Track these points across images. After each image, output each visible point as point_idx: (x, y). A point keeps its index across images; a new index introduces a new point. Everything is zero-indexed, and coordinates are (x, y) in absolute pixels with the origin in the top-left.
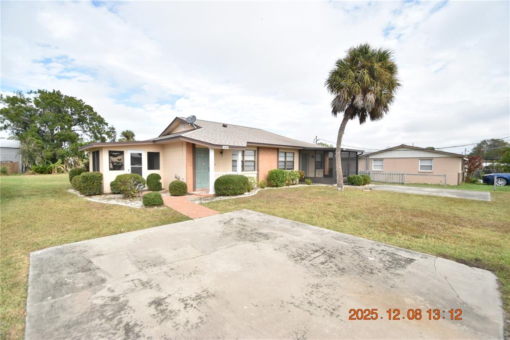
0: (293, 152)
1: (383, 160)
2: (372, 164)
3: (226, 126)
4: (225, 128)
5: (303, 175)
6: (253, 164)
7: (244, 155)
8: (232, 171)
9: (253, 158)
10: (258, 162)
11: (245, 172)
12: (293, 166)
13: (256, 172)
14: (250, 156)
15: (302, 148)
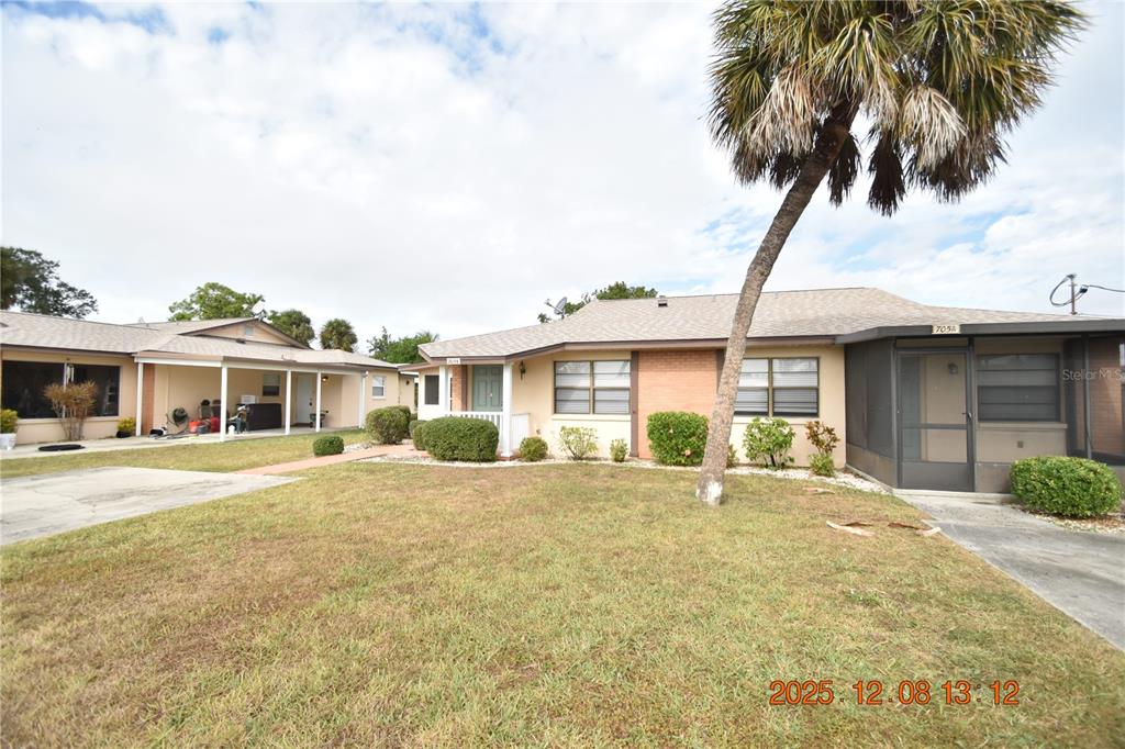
0: (815, 355)
3: (665, 305)
5: (824, 437)
6: (626, 396)
7: (593, 374)
8: (555, 412)
9: (626, 382)
10: (633, 390)
11: (592, 416)
12: (818, 403)
13: (629, 417)
14: (612, 375)
15: (829, 341)
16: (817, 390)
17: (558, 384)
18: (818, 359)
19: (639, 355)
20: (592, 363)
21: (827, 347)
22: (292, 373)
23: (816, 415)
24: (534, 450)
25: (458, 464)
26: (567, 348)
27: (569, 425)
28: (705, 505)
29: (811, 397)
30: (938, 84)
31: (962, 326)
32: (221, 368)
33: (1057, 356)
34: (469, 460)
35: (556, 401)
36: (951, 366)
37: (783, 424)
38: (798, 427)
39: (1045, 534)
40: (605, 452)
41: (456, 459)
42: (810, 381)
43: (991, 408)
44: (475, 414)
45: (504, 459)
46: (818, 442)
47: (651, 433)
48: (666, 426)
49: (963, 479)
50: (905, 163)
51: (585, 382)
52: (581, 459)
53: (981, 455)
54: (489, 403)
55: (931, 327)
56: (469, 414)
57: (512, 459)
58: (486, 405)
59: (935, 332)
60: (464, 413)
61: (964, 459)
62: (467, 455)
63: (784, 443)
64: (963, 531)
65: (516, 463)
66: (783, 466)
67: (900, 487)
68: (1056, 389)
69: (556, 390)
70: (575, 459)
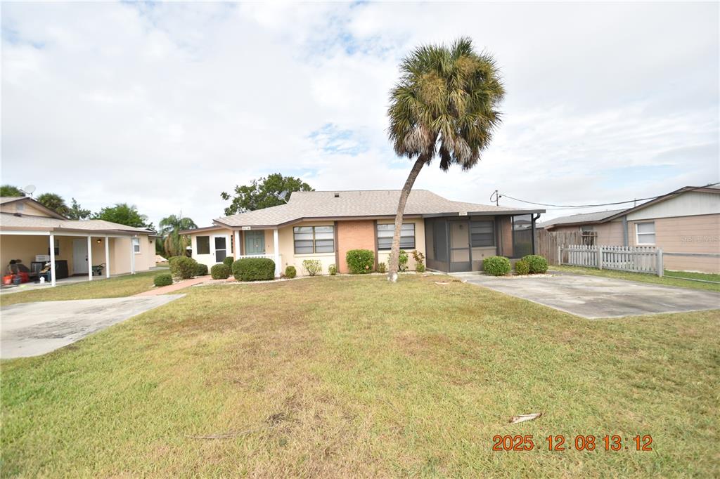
0: (413, 222)
1: (653, 223)
2: (633, 232)
3: (338, 196)
4: (337, 198)
5: (419, 257)
6: (331, 243)
7: (314, 233)
8: (295, 253)
9: (331, 236)
10: (336, 240)
11: (315, 254)
12: (415, 243)
13: (334, 254)
14: (325, 234)
15: (420, 217)
16: (414, 237)
17: (296, 239)
18: (414, 224)
19: (338, 223)
20: (314, 227)
21: (418, 219)
22: (92, 237)
23: (414, 248)
24: (291, 273)
25: (256, 282)
26: (304, 220)
27: (307, 259)
28: (392, 282)
29: (412, 240)
30: (465, 138)
31: (468, 213)
32: (49, 236)
33: (493, 222)
34: (263, 280)
35: (295, 247)
36: (461, 226)
37: (404, 253)
38: (409, 253)
39: (493, 280)
40: (325, 271)
41: (255, 280)
42: (411, 234)
43: (476, 242)
44: (248, 256)
45: (277, 278)
46: (417, 259)
47: (348, 261)
48: (357, 256)
49: (468, 267)
50: (451, 154)
51: (310, 237)
52: (314, 275)
53: (474, 259)
54: (256, 250)
55: (458, 213)
56: (244, 256)
57: (281, 278)
58: (254, 252)
59: (460, 215)
60: (242, 256)
61: (468, 260)
62: (262, 277)
63: (405, 260)
64: (472, 281)
65: (283, 280)
66: (404, 270)
67: (450, 272)
68: (493, 234)
69: (295, 241)
70: (310, 275)
